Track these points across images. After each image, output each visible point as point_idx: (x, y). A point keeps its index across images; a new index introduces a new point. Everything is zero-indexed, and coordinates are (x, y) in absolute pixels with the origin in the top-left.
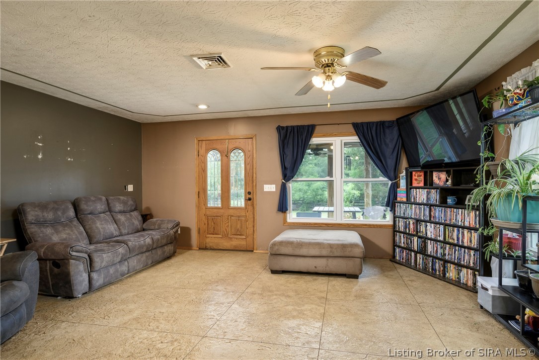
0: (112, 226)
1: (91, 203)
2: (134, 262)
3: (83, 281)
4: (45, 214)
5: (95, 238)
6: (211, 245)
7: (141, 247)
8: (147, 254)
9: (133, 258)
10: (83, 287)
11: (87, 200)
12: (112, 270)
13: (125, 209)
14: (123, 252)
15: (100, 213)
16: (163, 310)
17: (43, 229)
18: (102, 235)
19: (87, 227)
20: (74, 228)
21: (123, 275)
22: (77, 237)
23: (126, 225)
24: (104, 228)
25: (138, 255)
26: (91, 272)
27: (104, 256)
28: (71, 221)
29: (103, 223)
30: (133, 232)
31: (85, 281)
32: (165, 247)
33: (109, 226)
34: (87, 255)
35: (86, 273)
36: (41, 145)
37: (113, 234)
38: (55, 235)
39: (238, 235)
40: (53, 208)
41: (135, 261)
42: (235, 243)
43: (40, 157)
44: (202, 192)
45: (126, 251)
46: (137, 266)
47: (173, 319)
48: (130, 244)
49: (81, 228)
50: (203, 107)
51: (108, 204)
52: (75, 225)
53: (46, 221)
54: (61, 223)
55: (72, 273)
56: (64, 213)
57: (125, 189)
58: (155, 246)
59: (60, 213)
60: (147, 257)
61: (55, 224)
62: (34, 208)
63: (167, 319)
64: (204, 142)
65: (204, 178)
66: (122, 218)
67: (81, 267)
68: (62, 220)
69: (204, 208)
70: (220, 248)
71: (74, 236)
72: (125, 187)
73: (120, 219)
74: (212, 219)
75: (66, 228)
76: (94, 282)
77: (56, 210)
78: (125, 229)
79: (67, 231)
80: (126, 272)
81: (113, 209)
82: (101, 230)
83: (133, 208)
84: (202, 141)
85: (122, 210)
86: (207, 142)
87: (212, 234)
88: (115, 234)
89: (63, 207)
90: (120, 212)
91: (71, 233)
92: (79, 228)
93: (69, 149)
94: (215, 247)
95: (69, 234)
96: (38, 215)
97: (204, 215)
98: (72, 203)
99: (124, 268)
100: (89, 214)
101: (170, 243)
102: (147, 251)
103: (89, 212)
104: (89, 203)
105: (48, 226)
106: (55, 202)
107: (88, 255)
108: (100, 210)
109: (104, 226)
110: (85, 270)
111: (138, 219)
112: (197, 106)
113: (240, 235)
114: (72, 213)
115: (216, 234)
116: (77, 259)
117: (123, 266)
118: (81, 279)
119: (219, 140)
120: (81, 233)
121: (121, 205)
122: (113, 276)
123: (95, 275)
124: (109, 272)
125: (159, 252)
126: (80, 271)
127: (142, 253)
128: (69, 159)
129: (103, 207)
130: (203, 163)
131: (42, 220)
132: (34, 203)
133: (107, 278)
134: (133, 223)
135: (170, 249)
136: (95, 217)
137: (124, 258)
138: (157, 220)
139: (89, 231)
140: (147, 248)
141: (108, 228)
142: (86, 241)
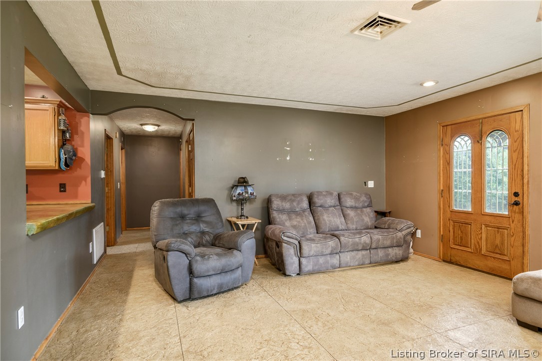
0: (338, 220)
1: (322, 197)
2: (347, 258)
3: (294, 263)
4: (284, 204)
5: (321, 229)
6: (458, 259)
7: (355, 244)
8: (364, 252)
9: (346, 253)
10: (293, 269)
11: (319, 193)
12: (321, 260)
13: (357, 205)
14: (333, 245)
15: (331, 207)
16: (332, 314)
17: (280, 215)
18: (328, 227)
19: (316, 218)
20: (304, 218)
21: (334, 267)
22: (306, 225)
23: (355, 220)
24: (330, 221)
25: (352, 251)
26: (301, 257)
27: (313, 245)
28: (304, 211)
29: (330, 215)
30: (362, 228)
31: (295, 264)
32: (390, 250)
33: (335, 219)
34: (297, 242)
35: (296, 256)
36: (289, 149)
37: (338, 227)
38: (288, 222)
39: (496, 253)
40: (290, 200)
41: (349, 257)
42: (491, 264)
43: (288, 158)
44: (446, 192)
45: (337, 245)
46: (351, 262)
47: (331, 326)
48: (342, 238)
49: (311, 219)
50: (429, 84)
51: (339, 199)
52: (306, 215)
53: (284, 209)
54: (295, 212)
55: (284, 254)
56: (298, 204)
57: (365, 185)
58: (374, 246)
59: (295, 204)
60: (363, 255)
61: (291, 212)
62: (277, 198)
63: (326, 323)
64: (449, 128)
65: (448, 172)
66: (351, 213)
67: (292, 251)
68: (297, 210)
69: (449, 211)
70: (469, 266)
71: (303, 225)
72: (365, 183)
73: (349, 214)
74: (459, 226)
75: (298, 217)
76: (303, 267)
77: (292, 201)
78: (353, 224)
79: (298, 220)
80: (337, 265)
81: (344, 204)
82: (327, 222)
83: (366, 204)
84: (446, 126)
85: (354, 206)
86: (453, 126)
87: (459, 245)
88: (340, 228)
89: (298, 199)
90: (352, 207)
91: (301, 221)
92: (309, 218)
93: (310, 150)
94: (462, 263)
95: (299, 222)
96: (278, 205)
97: (449, 220)
98: (307, 197)
99: (335, 260)
100: (320, 206)
101: (398, 246)
102: (364, 249)
103: (319, 205)
104: (320, 197)
105: (285, 213)
106: (293, 195)
107: (299, 242)
108: (329, 204)
109: (330, 219)
110: (295, 254)
111: (369, 215)
112: (421, 85)
113: (500, 254)
114: (305, 204)
115: (465, 247)
116: (288, 243)
117: (335, 259)
118: (292, 261)
119: (469, 121)
120: (309, 223)
121: (353, 201)
122: (323, 266)
123: (303, 261)
124: (318, 261)
125: (381, 253)
126: (290, 254)
127: (358, 250)
128: (311, 159)
129: (333, 201)
130: (448, 153)
131: (281, 208)
132: (278, 195)
133: (316, 266)
134: (363, 219)
135: (396, 253)
136: (324, 210)
137: (335, 252)
138: (390, 219)
139: (317, 221)
140: (363, 246)
141: (334, 221)
142: (314, 230)
